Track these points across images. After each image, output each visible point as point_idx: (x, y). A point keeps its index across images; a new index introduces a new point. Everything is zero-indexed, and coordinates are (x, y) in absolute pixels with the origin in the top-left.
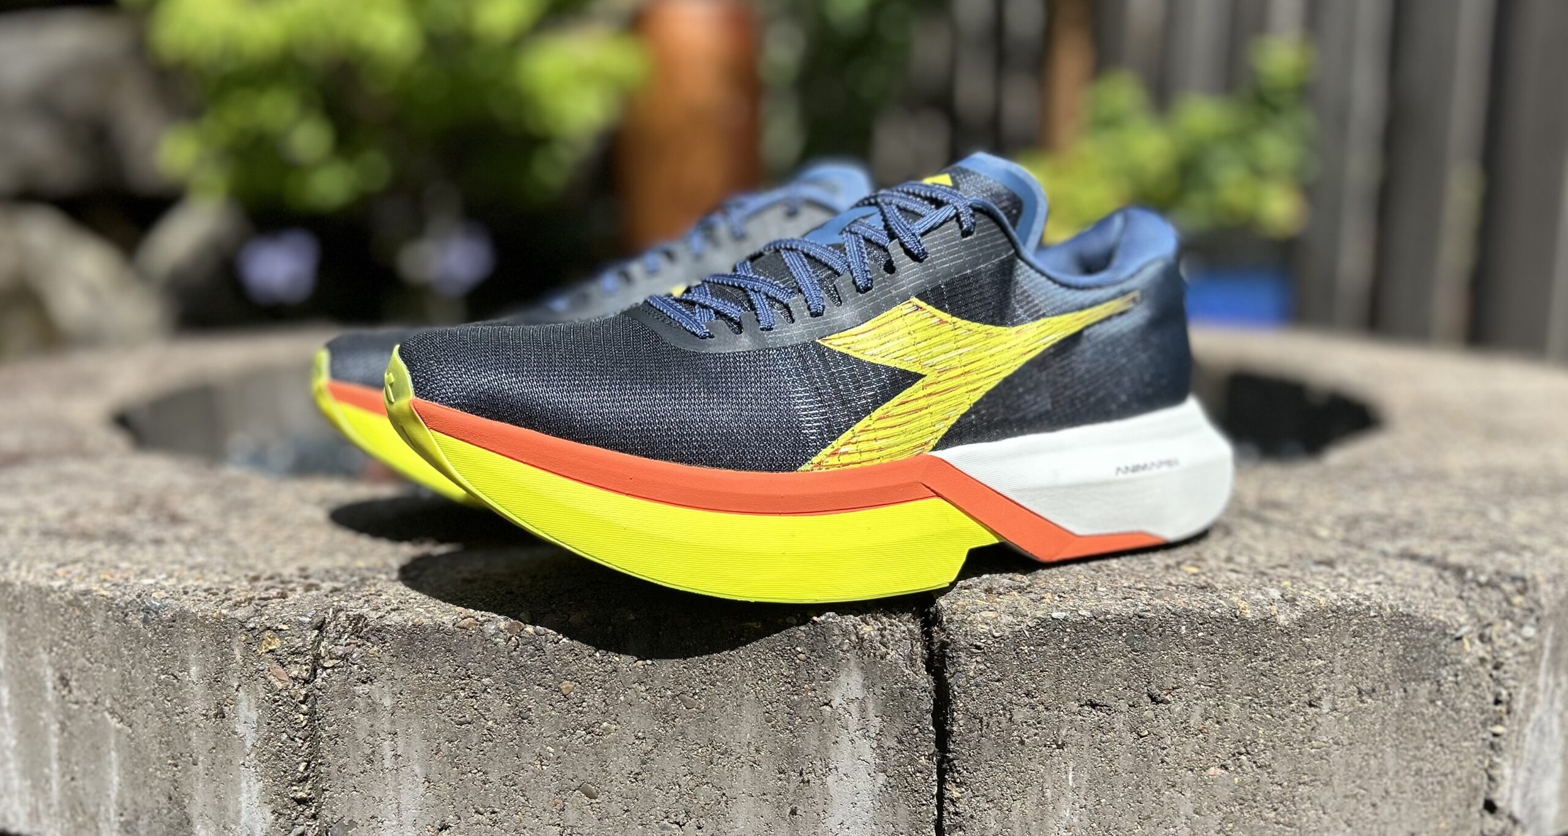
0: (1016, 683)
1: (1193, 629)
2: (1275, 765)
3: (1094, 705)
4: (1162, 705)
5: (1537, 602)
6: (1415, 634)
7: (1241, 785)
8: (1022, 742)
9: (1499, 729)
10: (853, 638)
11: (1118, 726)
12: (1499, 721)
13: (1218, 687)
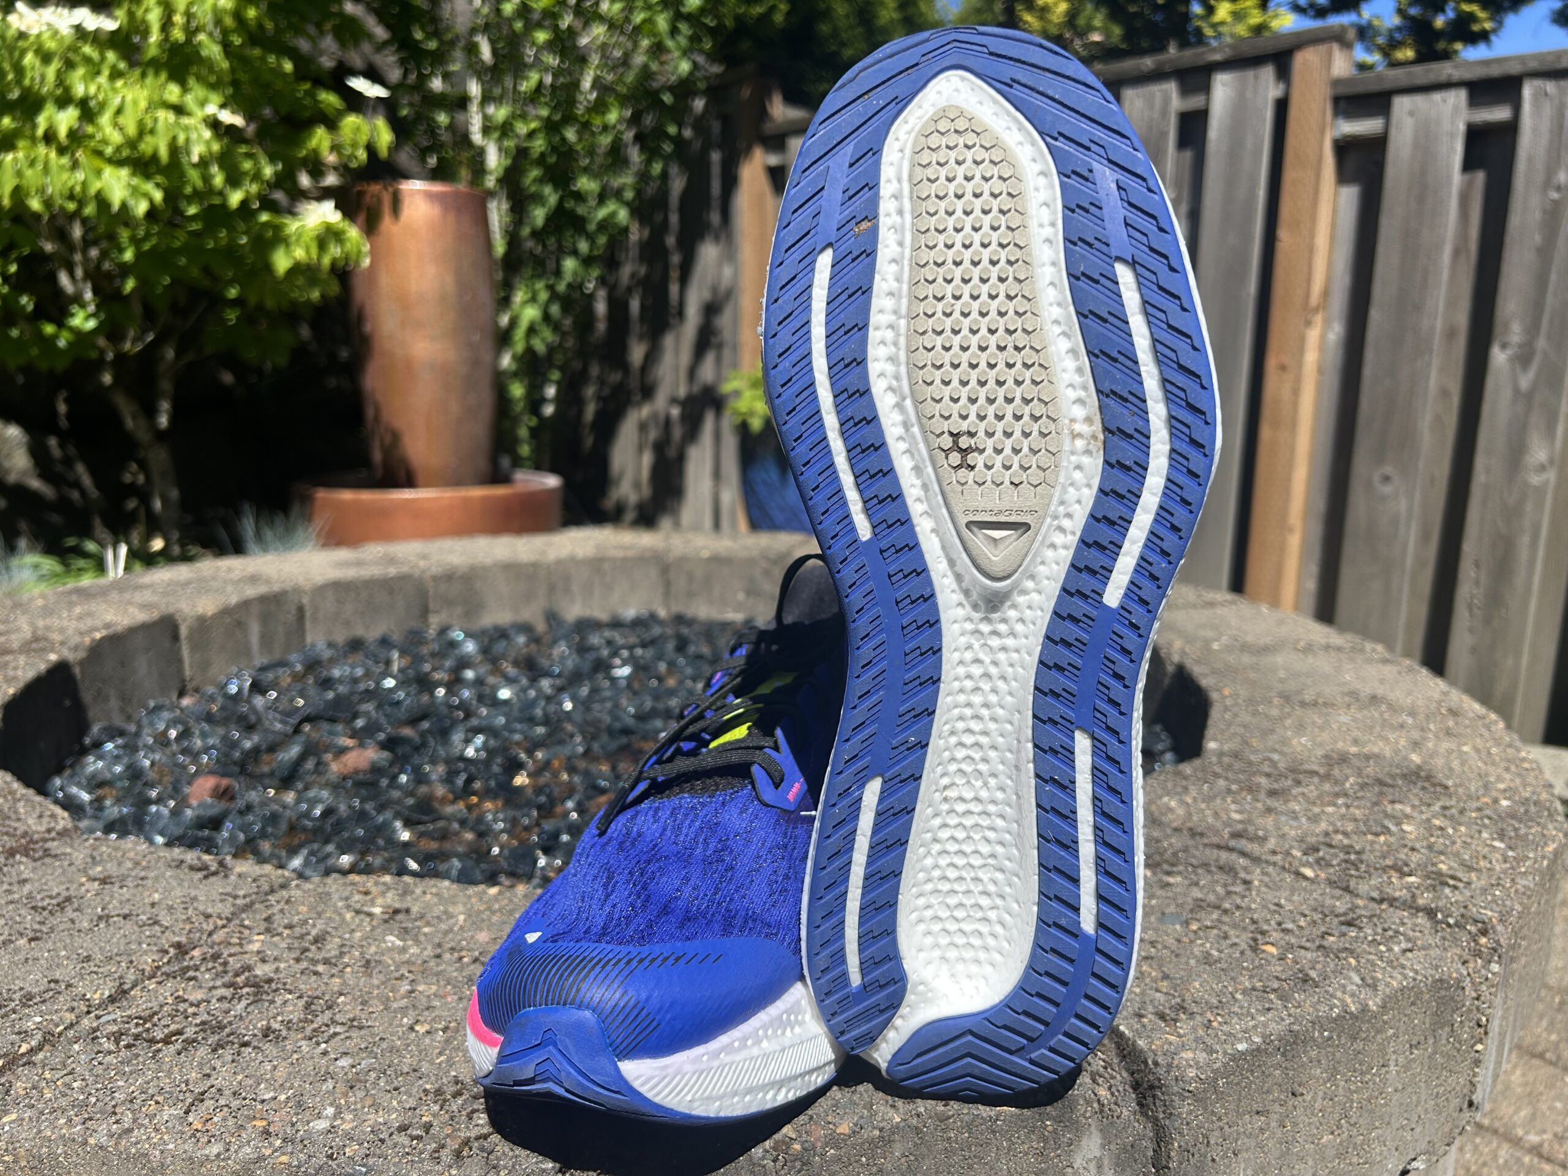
0: (1213, 1113)
1: (1323, 1029)
2: (1361, 1120)
3: (1258, 1113)
4: (1300, 1099)
5: (1498, 942)
6: (1443, 993)
7: (1341, 1144)
8: (1213, 1160)
9: (1479, 1047)
10: (1096, 1105)
11: (1273, 1124)
12: (1481, 1041)
13: (1333, 1073)
